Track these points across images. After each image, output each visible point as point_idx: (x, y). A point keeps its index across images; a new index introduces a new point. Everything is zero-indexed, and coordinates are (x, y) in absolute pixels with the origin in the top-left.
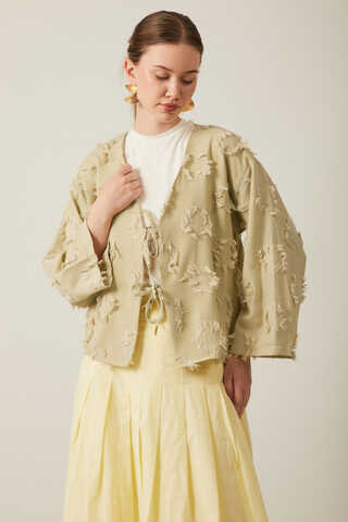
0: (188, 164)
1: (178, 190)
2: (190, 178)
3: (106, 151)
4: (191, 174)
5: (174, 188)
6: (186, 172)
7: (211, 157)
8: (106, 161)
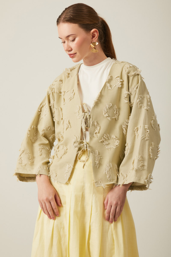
0: (110, 81)
1: (103, 94)
2: (109, 88)
3: (69, 72)
4: (111, 86)
5: (101, 93)
6: (108, 85)
7: (121, 78)
8: (68, 77)
